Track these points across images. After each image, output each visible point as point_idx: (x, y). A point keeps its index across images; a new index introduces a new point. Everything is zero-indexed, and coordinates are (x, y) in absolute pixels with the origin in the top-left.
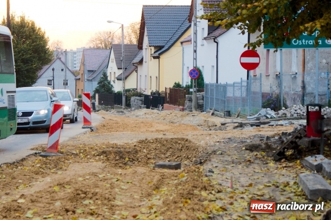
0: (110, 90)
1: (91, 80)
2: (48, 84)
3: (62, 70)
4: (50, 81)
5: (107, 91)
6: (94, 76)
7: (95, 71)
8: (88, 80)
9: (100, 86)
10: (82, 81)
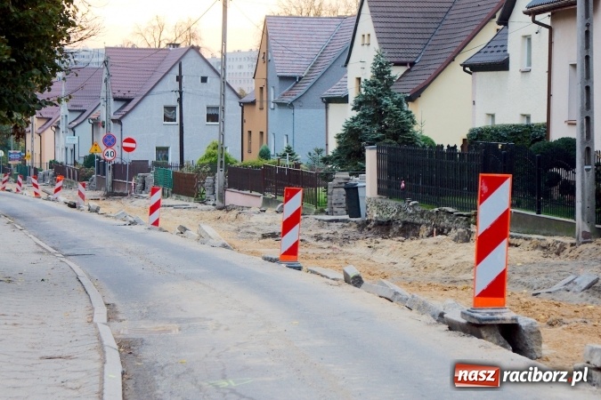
0: (403, 132)
1: (291, 106)
2: (166, 119)
3: (204, 80)
4: (170, 109)
5: (395, 137)
6: (299, 91)
7: (300, 79)
8: (281, 105)
9: (363, 116)
10: (261, 109)
